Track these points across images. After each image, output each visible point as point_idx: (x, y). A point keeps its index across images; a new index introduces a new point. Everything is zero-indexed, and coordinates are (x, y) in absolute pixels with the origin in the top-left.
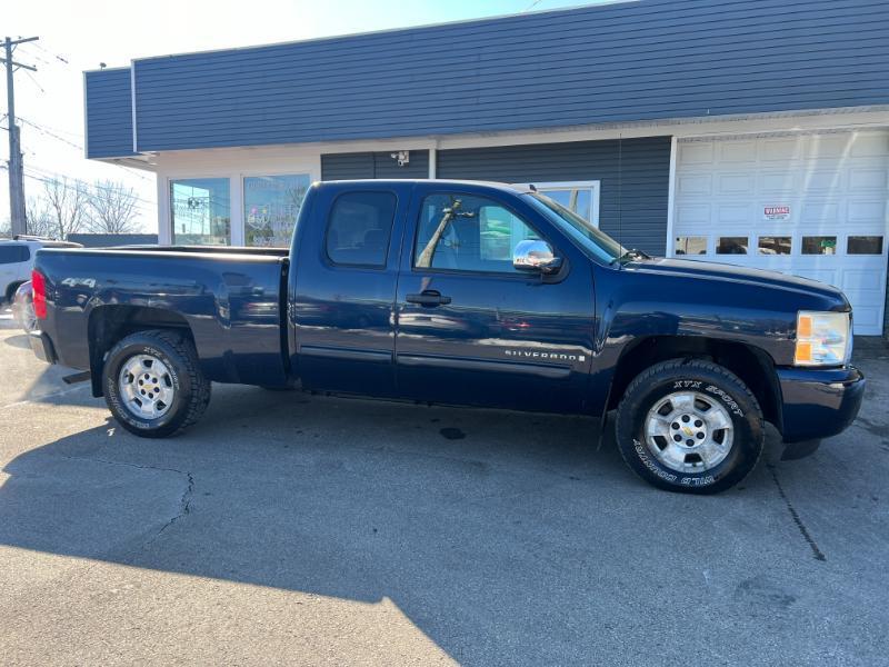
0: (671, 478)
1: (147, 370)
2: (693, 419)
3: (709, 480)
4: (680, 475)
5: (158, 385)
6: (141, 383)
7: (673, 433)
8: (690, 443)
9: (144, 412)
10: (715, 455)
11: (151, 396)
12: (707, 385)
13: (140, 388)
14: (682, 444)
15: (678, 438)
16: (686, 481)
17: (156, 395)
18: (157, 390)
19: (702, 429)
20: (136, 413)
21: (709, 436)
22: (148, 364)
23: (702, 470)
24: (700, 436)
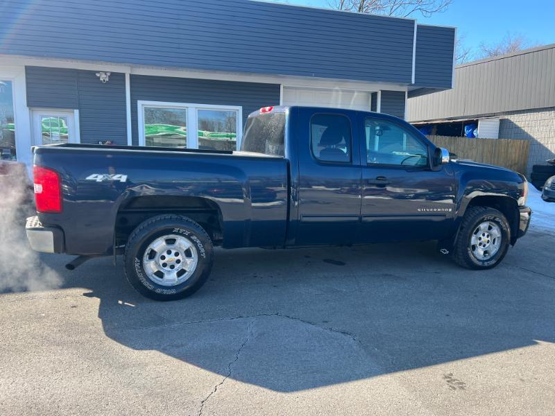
0: (480, 264)
1: (170, 247)
2: (486, 234)
3: (493, 262)
4: (483, 261)
5: (180, 257)
6: (163, 258)
7: (479, 242)
8: (484, 246)
9: (167, 280)
10: (494, 250)
11: (172, 267)
12: (495, 218)
13: (162, 262)
14: (482, 247)
15: (480, 244)
16: (486, 264)
17: (178, 266)
18: (178, 261)
19: (489, 239)
20: (160, 283)
21: (491, 242)
22: (171, 242)
23: (489, 258)
24: (488, 242)
